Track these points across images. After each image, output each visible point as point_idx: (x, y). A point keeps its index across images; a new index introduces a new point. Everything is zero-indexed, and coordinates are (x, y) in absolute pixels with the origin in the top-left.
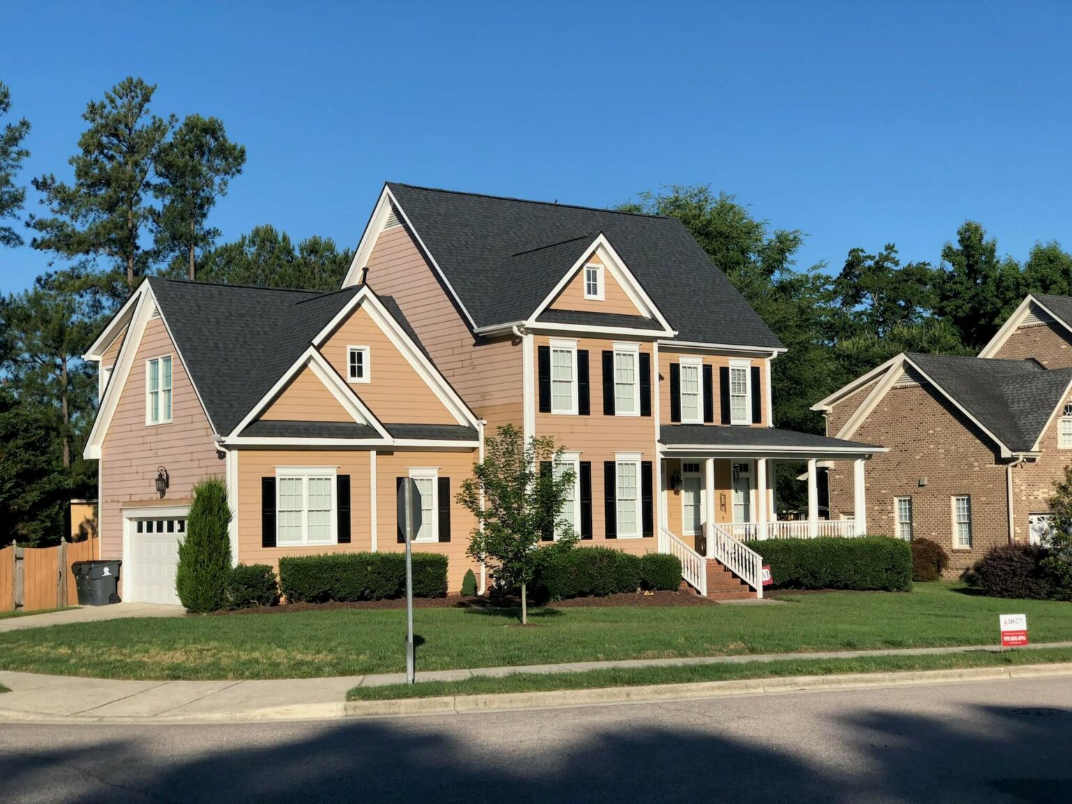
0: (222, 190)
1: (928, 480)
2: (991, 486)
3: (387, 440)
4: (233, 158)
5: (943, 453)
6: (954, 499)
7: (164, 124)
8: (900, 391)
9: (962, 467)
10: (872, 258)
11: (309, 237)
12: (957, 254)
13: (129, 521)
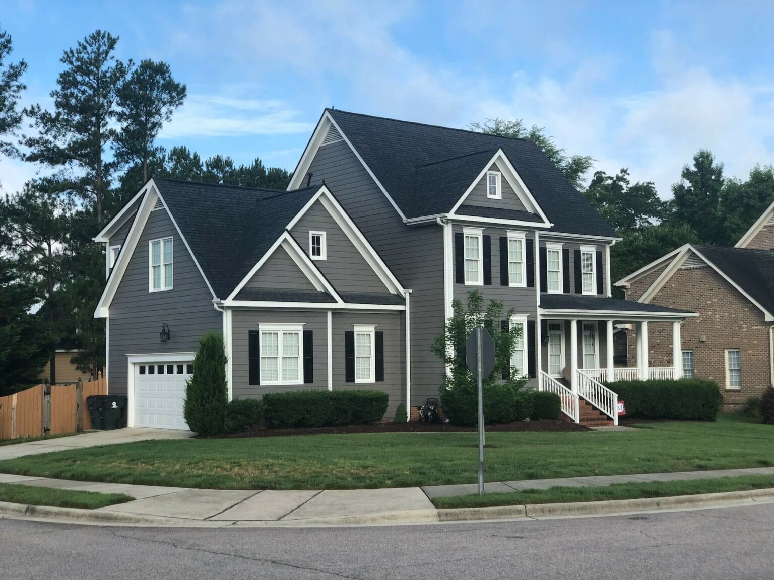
0: (168, 118)
1: (707, 338)
2: (756, 342)
3: (340, 304)
4: (177, 93)
5: (719, 318)
6: (726, 352)
7: (124, 66)
8: (684, 272)
9: (734, 329)
10: (611, 178)
11: (213, 156)
12: (694, 173)
13: (133, 365)
